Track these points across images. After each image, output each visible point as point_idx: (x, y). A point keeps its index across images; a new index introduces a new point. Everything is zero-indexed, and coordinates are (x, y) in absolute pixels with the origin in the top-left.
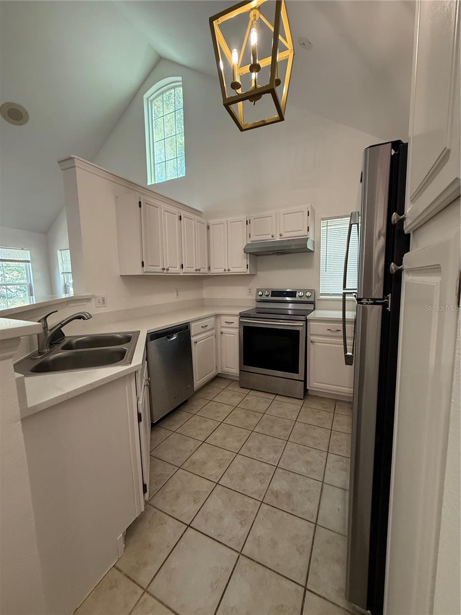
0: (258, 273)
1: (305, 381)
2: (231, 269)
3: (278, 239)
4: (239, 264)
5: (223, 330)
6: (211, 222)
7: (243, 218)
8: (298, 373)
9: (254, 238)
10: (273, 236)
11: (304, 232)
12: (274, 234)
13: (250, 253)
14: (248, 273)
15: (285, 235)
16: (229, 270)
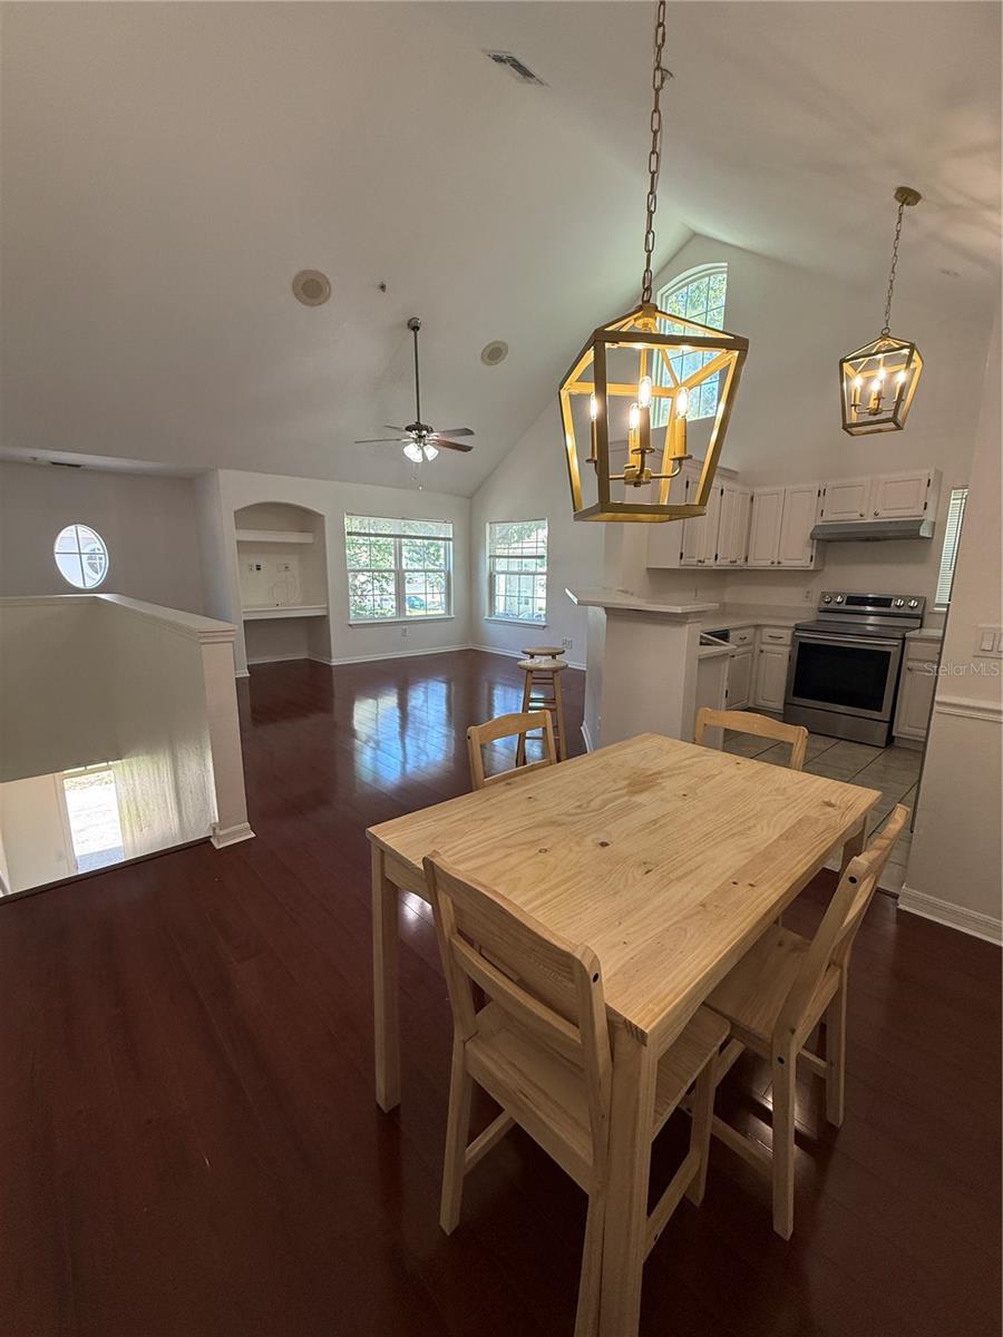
0: (826, 569)
1: (891, 723)
2: (783, 561)
3: (870, 520)
4: (798, 554)
5: (764, 647)
6: (757, 491)
7: (816, 486)
8: (880, 711)
9: (828, 516)
10: (861, 516)
11: (918, 510)
12: (864, 512)
13: (818, 540)
14: (812, 568)
15: (883, 514)
16: (779, 563)
